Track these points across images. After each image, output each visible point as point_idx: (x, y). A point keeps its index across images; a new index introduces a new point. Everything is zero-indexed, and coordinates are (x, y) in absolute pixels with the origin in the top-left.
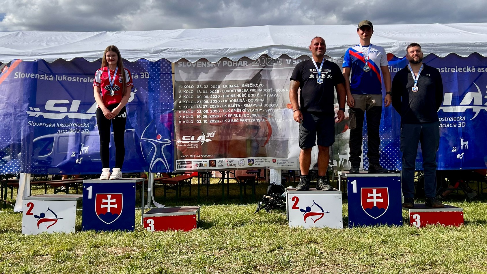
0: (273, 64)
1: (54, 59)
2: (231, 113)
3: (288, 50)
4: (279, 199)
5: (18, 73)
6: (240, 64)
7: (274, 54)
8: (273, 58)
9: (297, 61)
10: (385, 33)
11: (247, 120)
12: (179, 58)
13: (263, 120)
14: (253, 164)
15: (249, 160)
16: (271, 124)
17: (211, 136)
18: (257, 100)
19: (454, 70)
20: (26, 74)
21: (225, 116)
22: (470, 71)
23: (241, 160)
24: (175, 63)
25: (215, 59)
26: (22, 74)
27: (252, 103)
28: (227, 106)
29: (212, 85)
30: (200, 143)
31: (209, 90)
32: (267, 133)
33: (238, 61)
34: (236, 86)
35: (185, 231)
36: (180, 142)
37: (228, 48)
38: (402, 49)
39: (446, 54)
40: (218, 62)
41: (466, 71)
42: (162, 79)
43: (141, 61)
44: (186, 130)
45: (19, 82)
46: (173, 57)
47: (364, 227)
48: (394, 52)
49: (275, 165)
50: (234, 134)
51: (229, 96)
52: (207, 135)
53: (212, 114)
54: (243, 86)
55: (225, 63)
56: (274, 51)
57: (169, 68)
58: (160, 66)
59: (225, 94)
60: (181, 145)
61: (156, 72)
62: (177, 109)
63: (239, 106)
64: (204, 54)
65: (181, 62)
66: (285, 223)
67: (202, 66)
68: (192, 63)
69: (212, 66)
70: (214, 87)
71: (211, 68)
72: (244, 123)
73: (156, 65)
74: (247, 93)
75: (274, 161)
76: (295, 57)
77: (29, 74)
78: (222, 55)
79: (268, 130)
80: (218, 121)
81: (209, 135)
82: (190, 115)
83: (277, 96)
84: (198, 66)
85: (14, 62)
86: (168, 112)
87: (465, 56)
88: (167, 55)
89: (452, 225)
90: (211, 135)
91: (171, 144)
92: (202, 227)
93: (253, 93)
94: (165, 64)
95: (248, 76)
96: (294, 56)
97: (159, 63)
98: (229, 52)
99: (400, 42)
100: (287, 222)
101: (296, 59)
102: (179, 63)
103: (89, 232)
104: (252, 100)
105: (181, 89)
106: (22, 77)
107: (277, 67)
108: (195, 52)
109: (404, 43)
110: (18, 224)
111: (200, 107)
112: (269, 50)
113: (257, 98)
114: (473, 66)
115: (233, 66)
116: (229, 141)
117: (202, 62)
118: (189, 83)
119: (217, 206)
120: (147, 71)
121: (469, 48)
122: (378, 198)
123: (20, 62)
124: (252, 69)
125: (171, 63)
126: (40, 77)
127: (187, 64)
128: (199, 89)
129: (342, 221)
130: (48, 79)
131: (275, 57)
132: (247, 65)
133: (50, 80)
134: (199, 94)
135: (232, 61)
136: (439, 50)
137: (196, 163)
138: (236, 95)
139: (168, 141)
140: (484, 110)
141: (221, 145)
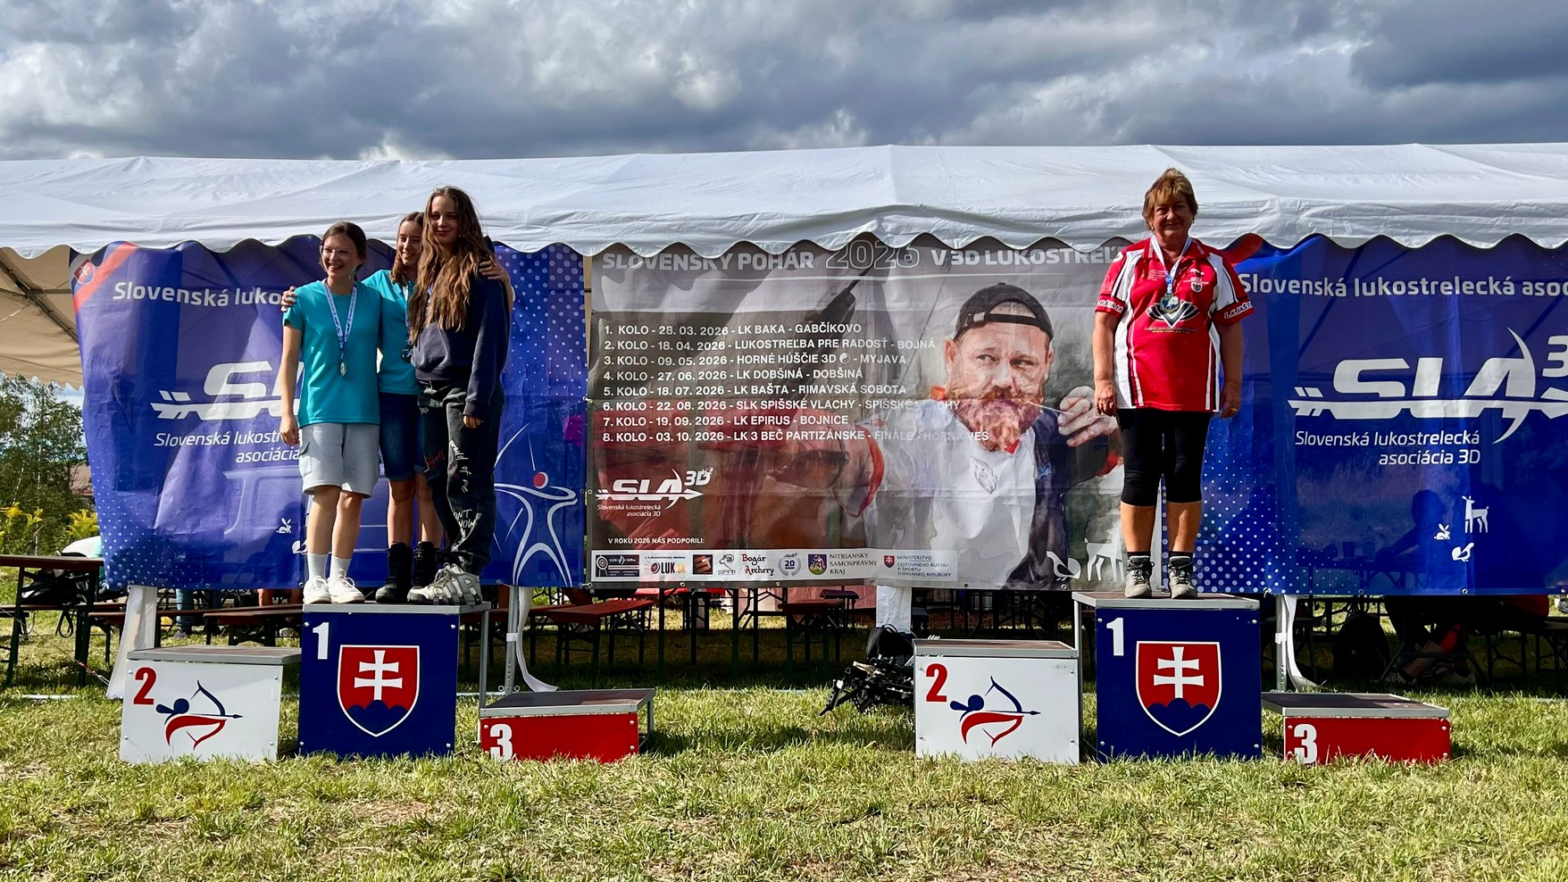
0: (889, 264)
1: (230, 242)
2: (761, 413)
3: (936, 220)
4: (898, 674)
5: (123, 284)
6: (791, 262)
7: (896, 232)
8: (891, 246)
9: (964, 256)
10: (1248, 171)
11: (809, 435)
12: (607, 242)
13: (856, 434)
14: (824, 569)
15: (811, 558)
16: (881, 447)
17: (700, 483)
18: (841, 373)
19: (1451, 288)
20: (150, 289)
22: (1499, 293)
23: (787, 556)
24: (593, 257)
25: (715, 246)
26: (137, 288)
27: (826, 381)
28: (749, 390)
29: (702, 326)
30: (666, 501)
31: (694, 341)
33: (785, 255)
34: (777, 329)
35: (603, 761)
36: (606, 497)
37: (755, 215)
38: (1288, 223)
39: (1426, 239)
40: (725, 255)
41: (1485, 293)
42: (553, 307)
45: (127, 314)
46: (586, 238)
47: (1145, 759)
48: (1266, 230)
49: (891, 574)
50: (768, 477)
51: (755, 359)
52: (688, 478)
54: (799, 329)
55: (743, 259)
56: (895, 225)
57: (575, 271)
58: (547, 266)
59: (744, 353)
61: (537, 285)
62: (598, 394)
63: (785, 390)
64: (681, 232)
65: (613, 256)
66: (905, 743)
67: (676, 268)
68: (644, 258)
69: (706, 268)
70: (711, 331)
71: (701, 272)
73: (537, 263)
74: (810, 351)
75: (889, 561)
76: (958, 243)
77: (158, 289)
78: (735, 236)
80: (720, 436)
81: (692, 478)
82: (636, 415)
83: (903, 360)
84: (662, 267)
85: (112, 251)
86: (568, 406)
87: (1483, 246)
88: (569, 232)
89: (1414, 761)
90: (699, 477)
91: (575, 501)
92: (654, 751)
93: (828, 351)
94: (563, 260)
95: (814, 301)
96: (955, 241)
97: (544, 256)
98: (757, 225)
99: (1282, 199)
100: (912, 742)
101: (963, 250)
102: (605, 258)
103: (318, 758)
104: (825, 374)
105: (609, 337)
106: (136, 296)
107: (904, 272)
108: (655, 224)
109: (1295, 202)
111: (665, 391)
112: (881, 221)
113: (840, 369)
114: (1508, 278)
115: (770, 267)
116: (755, 497)
117: (676, 256)
118: (632, 318)
119: (714, 691)
121: (1499, 221)
122: (1188, 672)
123: (129, 250)
124: (826, 278)
125: (580, 257)
126: (191, 299)
127: (632, 259)
128: (665, 338)
129: (1077, 741)
130: (213, 304)
131: (897, 243)
132: (811, 266)
133: (220, 304)
134: (665, 354)
135: (767, 254)
136: (1405, 224)
137: (653, 561)
138: (776, 359)
139: (566, 494)
140: (1540, 412)
141: (730, 510)
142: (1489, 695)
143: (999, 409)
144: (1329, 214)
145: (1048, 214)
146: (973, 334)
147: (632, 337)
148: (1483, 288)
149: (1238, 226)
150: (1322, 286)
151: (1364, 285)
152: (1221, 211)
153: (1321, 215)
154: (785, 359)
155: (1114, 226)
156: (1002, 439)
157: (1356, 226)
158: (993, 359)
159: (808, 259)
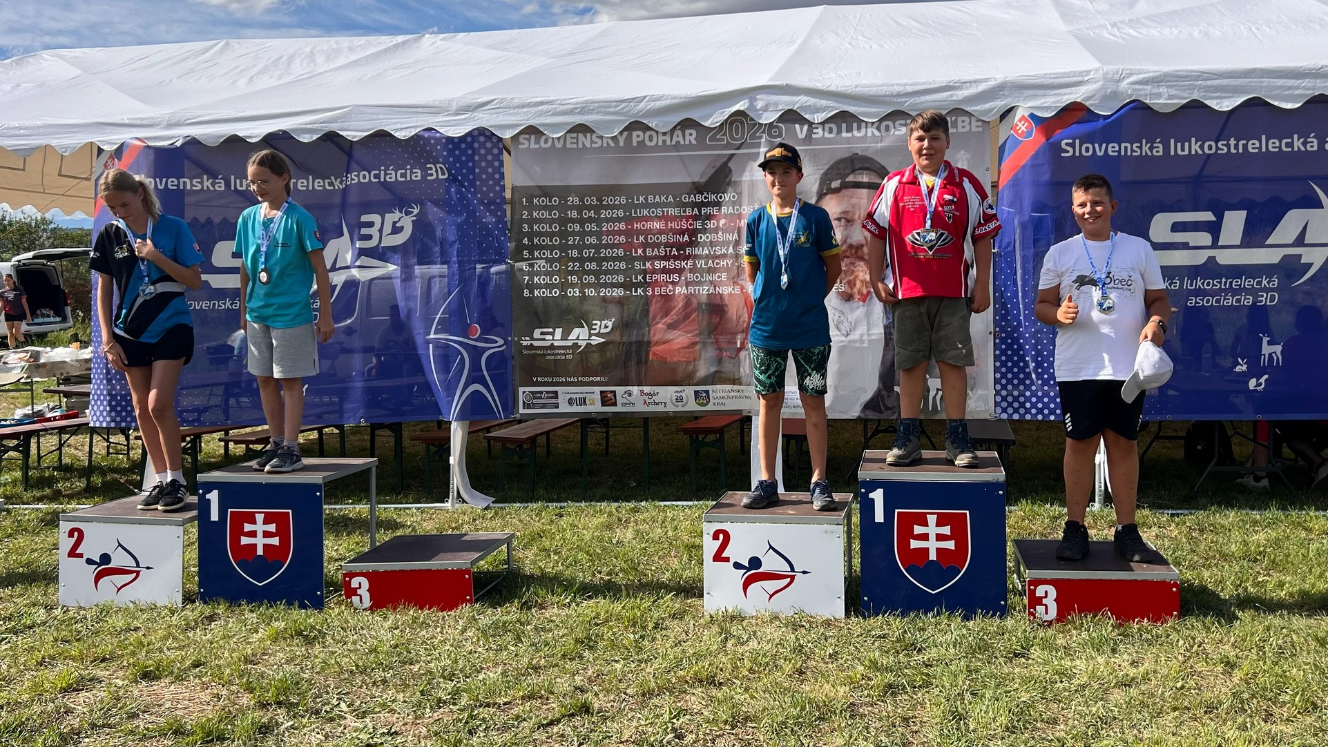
0: (761, 137)
1: (219, 137)
2: (655, 271)
3: (799, 97)
6: (678, 139)
7: (765, 109)
8: (760, 122)
9: (824, 130)
11: (695, 290)
12: (522, 125)
14: (708, 402)
15: (696, 393)
17: (603, 331)
19: (1257, 146)
20: (158, 179)
22: (1303, 149)
23: (676, 392)
24: (511, 138)
25: (613, 126)
29: (606, 195)
30: (576, 346)
31: (597, 209)
33: (672, 132)
34: (667, 199)
36: (529, 343)
37: (645, 97)
38: (1109, 91)
39: (1236, 101)
40: (621, 133)
41: (1290, 149)
42: (478, 183)
43: (426, 135)
44: (542, 314)
46: (505, 124)
48: (1089, 98)
52: (594, 327)
53: (607, 272)
54: (685, 198)
55: (637, 136)
56: (764, 103)
57: (495, 151)
58: (472, 147)
60: (530, 350)
62: (519, 258)
64: (583, 114)
65: (527, 136)
67: (580, 146)
68: (552, 139)
69: (605, 145)
70: (611, 200)
73: (462, 145)
76: (818, 118)
78: (628, 116)
81: (597, 327)
82: (550, 274)
84: (569, 145)
85: (129, 145)
87: (1289, 106)
88: (490, 117)
90: (603, 326)
91: (504, 348)
94: (485, 142)
95: (697, 173)
96: (815, 116)
97: (469, 139)
98: (646, 106)
99: (1106, 68)
101: (823, 123)
102: (521, 140)
105: (526, 208)
108: (561, 108)
109: (1118, 71)
111: (575, 253)
112: (753, 100)
115: (660, 143)
117: (580, 135)
118: (545, 191)
120: (441, 160)
121: (1306, 82)
124: (707, 152)
125: (500, 139)
127: (542, 140)
128: (572, 207)
130: (212, 189)
131: (766, 119)
132: (694, 142)
134: (573, 221)
135: (657, 132)
136: (1217, 89)
139: (496, 342)
141: (628, 353)
143: (853, 264)
145: (896, 89)
146: (831, 199)
147: (545, 208)
148: (1287, 145)
149: (1065, 94)
150: (1140, 148)
151: (1179, 145)
152: (1050, 81)
153: (1141, 82)
155: (954, 98)
156: (855, 290)
157: (1173, 92)
158: (848, 221)
159: (691, 136)
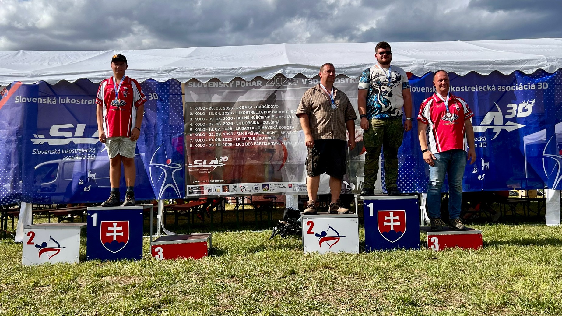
0: (287, 84)
1: (56, 81)
2: (245, 136)
3: (303, 69)
4: (295, 224)
5: (18, 97)
6: (254, 84)
7: (290, 73)
8: (288, 78)
9: (313, 81)
10: (405, 51)
11: (262, 144)
12: (189, 78)
13: (278, 143)
14: (268, 190)
15: (263, 185)
16: (286, 147)
17: (224, 161)
18: (272, 122)
19: (475, 89)
20: (28, 98)
21: (239, 139)
22: (491, 90)
23: (255, 185)
24: (185, 83)
25: (227, 79)
26: (23, 98)
27: (267, 125)
28: (241, 128)
29: (225, 106)
30: (212, 167)
31: (221, 112)
32: (282, 156)
33: (252, 81)
34: (250, 107)
35: (195, 259)
36: (192, 166)
37: (241, 68)
38: (420, 68)
39: (466, 73)
40: (231, 82)
41: (486, 90)
42: (171, 101)
43: (149, 81)
44: (198, 154)
45: (20, 107)
46: (183, 77)
47: (381, 251)
48: (413, 71)
49: (290, 190)
50: (248, 158)
51: (242, 118)
53: (225, 137)
54: (257, 107)
55: (237, 83)
56: (289, 71)
57: (179, 88)
58: (169, 87)
59: (239, 116)
60: (192, 169)
61: (166, 93)
62: (188, 132)
63: (253, 128)
64: (216, 74)
65: (192, 83)
66: (300, 248)
67: (214, 87)
68: (203, 84)
69: (224, 86)
70: (227, 108)
71: (223, 88)
72: (259, 147)
73: (165, 86)
74: (261, 115)
75: (290, 186)
76: (311, 76)
77: (31, 98)
78: (235, 75)
79: (283, 153)
80: (231, 145)
81: (222, 159)
82: (201, 138)
83: (293, 117)
84: (209, 86)
85: (13, 84)
86: (178, 135)
87: (485, 74)
88: (176, 74)
89: (471, 248)
90: (224, 159)
91: (181, 168)
92: (213, 255)
93: (268, 114)
94: (174, 84)
95: (262, 97)
96: (310, 76)
97: (168, 83)
98: (242, 71)
99: (418, 60)
100: (302, 248)
101: (312, 79)
102: (189, 84)
103: (94, 261)
104: (267, 122)
105: (191, 111)
106: (23, 101)
107: (293, 87)
108: (206, 72)
109: (423, 61)
110: (18, 254)
111: (212, 129)
112: (284, 69)
113: (272, 120)
114: (493, 85)
115: (247, 86)
116: (244, 165)
117: (214, 82)
118: (200, 104)
119: (231, 232)
120: (155, 92)
121: (490, 66)
122: (395, 221)
123: (20, 85)
124: (266, 89)
125: (180, 83)
126: (43, 101)
127: (198, 84)
128: (211, 111)
129: (358, 246)
130: (51, 103)
131: (290, 77)
132: (261, 85)
133: (53, 103)
134: (211, 116)
135: (245, 81)
136: (459, 68)
137: (209, 188)
138: (250, 117)
139: (178, 166)
140: (505, 129)
141: (235, 170)
142: (491, 225)
144: (434, 65)
145: (341, 66)
148: (485, 88)
153: (431, 65)
154: (253, 118)
159: (259, 83)
